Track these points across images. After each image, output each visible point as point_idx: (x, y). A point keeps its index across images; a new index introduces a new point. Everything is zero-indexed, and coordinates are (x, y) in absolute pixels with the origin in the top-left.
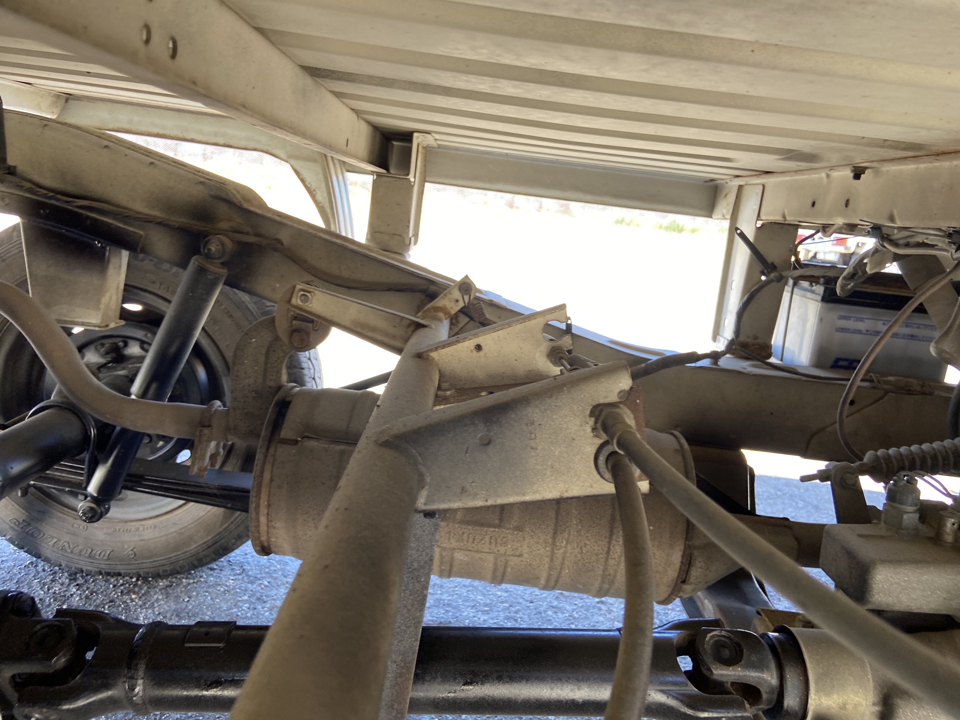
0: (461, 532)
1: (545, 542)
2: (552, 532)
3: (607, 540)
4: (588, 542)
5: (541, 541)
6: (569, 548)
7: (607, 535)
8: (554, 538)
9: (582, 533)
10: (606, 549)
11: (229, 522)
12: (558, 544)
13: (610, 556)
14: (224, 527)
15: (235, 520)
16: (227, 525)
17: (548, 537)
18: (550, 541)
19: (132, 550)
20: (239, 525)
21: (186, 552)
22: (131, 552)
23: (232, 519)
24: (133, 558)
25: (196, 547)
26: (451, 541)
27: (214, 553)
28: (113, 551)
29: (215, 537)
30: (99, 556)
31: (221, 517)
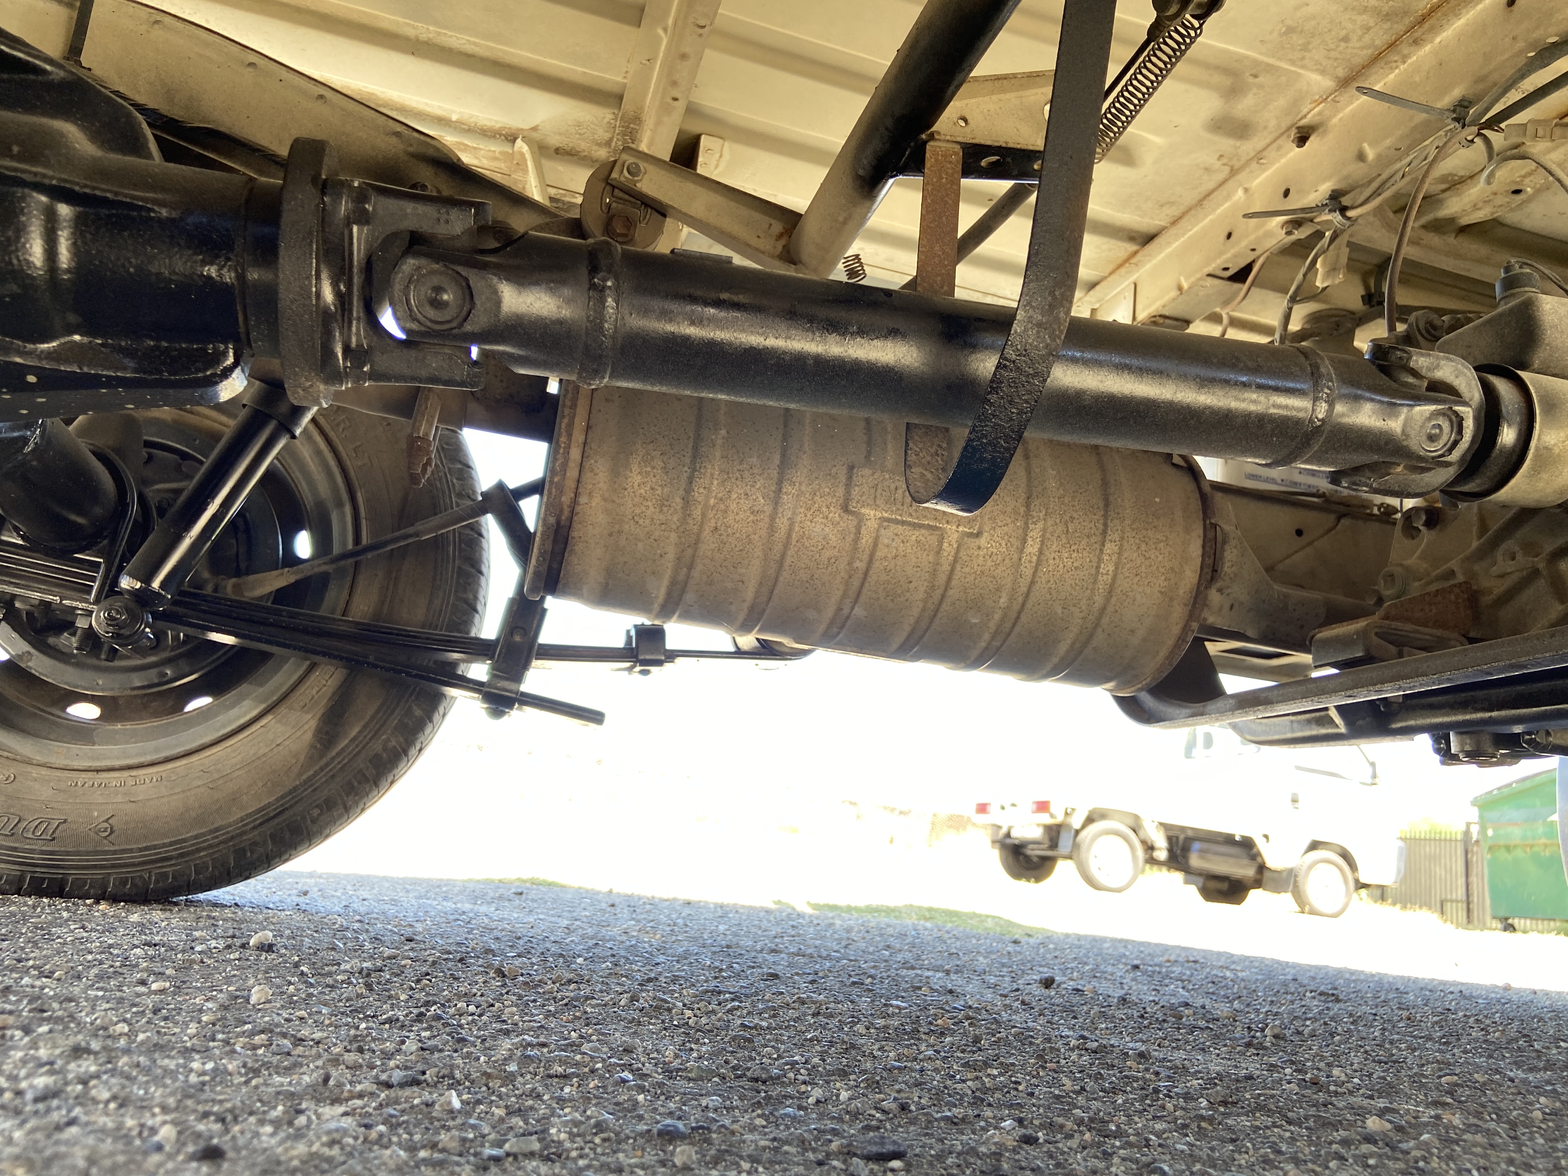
0: (893, 487)
1: (1015, 511)
2: (1024, 496)
3: (1102, 512)
4: (1075, 515)
5: (1009, 509)
6: (1050, 523)
7: (1101, 505)
8: (1028, 506)
9: (1066, 500)
10: (1101, 527)
11: (317, 768)
12: (1034, 514)
13: (1108, 538)
14: (304, 777)
15: (327, 765)
16: (311, 772)
17: (1018, 505)
18: (1022, 510)
19: (107, 821)
20: (333, 777)
21: (217, 830)
22: (106, 825)
23: (324, 761)
24: (105, 838)
25: (242, 819)
26: (878, 502)
27: (272, 836)
28: (65, 821)
29: (283, 797)
30: (33, 833)
31: (302, 758)
